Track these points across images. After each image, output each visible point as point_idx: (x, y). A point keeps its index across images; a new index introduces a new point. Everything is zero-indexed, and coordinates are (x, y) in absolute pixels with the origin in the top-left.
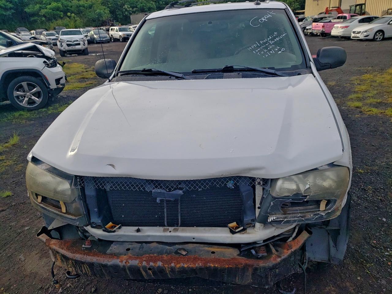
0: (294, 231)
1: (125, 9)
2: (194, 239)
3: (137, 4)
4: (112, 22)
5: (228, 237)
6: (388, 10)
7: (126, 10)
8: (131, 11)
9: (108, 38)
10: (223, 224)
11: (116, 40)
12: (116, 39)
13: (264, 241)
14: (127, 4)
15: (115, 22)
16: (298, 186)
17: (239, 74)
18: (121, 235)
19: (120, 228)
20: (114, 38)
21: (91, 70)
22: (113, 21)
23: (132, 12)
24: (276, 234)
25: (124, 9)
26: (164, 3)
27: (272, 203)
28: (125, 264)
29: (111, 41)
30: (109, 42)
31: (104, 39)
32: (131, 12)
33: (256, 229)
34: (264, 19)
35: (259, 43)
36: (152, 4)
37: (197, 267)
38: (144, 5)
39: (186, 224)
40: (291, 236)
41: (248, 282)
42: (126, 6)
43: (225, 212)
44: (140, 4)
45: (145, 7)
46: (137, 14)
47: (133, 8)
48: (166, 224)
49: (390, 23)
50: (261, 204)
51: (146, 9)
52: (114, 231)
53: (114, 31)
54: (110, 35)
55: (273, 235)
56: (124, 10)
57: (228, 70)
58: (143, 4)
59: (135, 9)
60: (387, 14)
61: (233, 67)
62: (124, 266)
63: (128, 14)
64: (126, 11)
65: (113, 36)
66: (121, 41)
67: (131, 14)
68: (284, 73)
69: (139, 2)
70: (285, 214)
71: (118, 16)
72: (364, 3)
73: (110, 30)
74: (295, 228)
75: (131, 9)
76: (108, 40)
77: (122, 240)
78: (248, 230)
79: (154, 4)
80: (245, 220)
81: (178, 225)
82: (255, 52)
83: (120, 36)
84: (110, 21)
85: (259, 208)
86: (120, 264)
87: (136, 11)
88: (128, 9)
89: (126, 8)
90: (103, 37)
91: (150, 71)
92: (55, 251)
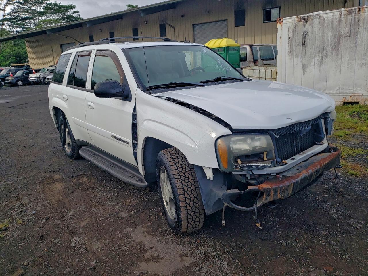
2: (312, 154)
18: (290, 164)
35: (218, 65)
48: (296, 153)
52: (287, 163)
77: (290, 168)
82: (220, 69)
91: (175, 84)
92: (270, 188)
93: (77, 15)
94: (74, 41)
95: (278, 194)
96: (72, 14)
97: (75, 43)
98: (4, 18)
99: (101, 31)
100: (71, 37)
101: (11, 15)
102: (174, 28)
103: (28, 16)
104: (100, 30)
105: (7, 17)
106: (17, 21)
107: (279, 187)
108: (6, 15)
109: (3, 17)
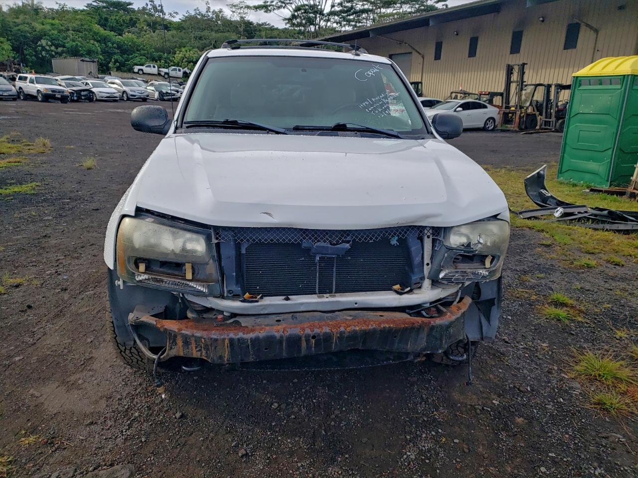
0: (457, 295)
1: (41, 46)
2: (356, 304)
3: (65, 41)
4: (17, 66)
5: (395, 299)
6: (452, 93)
7: (43, 48)
8: (52, 51)
9: (14, 90)
10: (387, 288)
11: (30, 97)
12: (29, 95)
13: (431, 303)
14: (45, 39)
15: (23, 66)
16: (468, 238)
17: (356, 133)
18: (266, 305)
19: (261, 298)
20: (26, 93)
21: (4, 141)
22: (19, 65)
23: (55, 52)
24: (442, 296)
25: (39, 46)
26: (115, 45)
27: (446, 255)
28: (282, 334)
29: (19, 98)
30: (14, 100)
31: (5, 94)
32: (53, 53)
33: (423, 290)
34: (370, 74)
35: (372, 101)
36: (93, 44)
37: (370, 330)
38: (79, 44)
39: (341, 290)
40: (455, 301)
41: (422, 346)
42: (43, 42)
43: (384, 276)
44: (71, 42)
45: (81, 49)
46: (65, 58)
47: (57, 46)
48: (317, 292)
49: (457, 110)
50: (432, 258)
51: (81, 52)
52: (257, 301)
53: (26, 81)
54: (18, 88)
55: (438, 298)
56: (40, 48)
57: (340, 129)
58: (77, 42)
59: (60, 49)
60: (450, 98)
61: (346, 126)
62: (281, 337)
63: (47, 55)
64: (44, 50)
65: (24, 89)
66: (40, 99)
67: (53, 57)
68: (407, 137)
69: (68, 39)
70: (456, 269)
71: (28, 57)
72: (420, 81)
73: (17, 80)
74: (457, 292)
75: (53, 48)
76: (14, 96)
77: (266, 312)
78: (415, 291)
79: (97, 46)
80: (413, 278)
81: (332, 291)
82: (368, 110)
83: (38, 90)
84: (14, 64)
85: (428, 264)
86: (276, 334)
87: (63, 52)
88: (48, 48)
89: (44, 44)
90: (4, 89)
91: (235, 122)
92: (175, 332)
93: (443, 5)
94: (410, 50)
95: (192, 347)
96: (434, 4)
97: (411, 53)
98: (333, 9)
99: (457, 34)
100: (406, 43)
101: (342, 6)
102: (596, 31)
103: (366, 7)
104: (455, 33)
105: (337, 9)
106: (348, 16)
107: (193, 336)
108: (336, 5)
109: (331, 8)
